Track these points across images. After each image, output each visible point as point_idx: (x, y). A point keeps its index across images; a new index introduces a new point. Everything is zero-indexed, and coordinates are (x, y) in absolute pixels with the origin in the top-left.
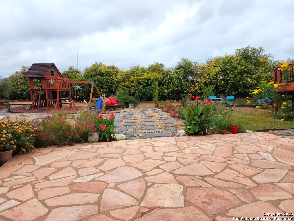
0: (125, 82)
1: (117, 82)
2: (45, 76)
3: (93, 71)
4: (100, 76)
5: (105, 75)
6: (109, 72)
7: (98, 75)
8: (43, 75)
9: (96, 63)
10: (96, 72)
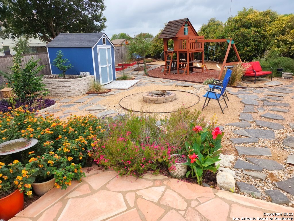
0: (283, 35)
1: (270, 35)
2: (177, 36)
3: (237, 22)
4: (246, 28)
5: (254, 26)
6: (260, 21)
7: (244, 26)
8: (175, 35)
9: (245, 10)
10: (242, 23)
